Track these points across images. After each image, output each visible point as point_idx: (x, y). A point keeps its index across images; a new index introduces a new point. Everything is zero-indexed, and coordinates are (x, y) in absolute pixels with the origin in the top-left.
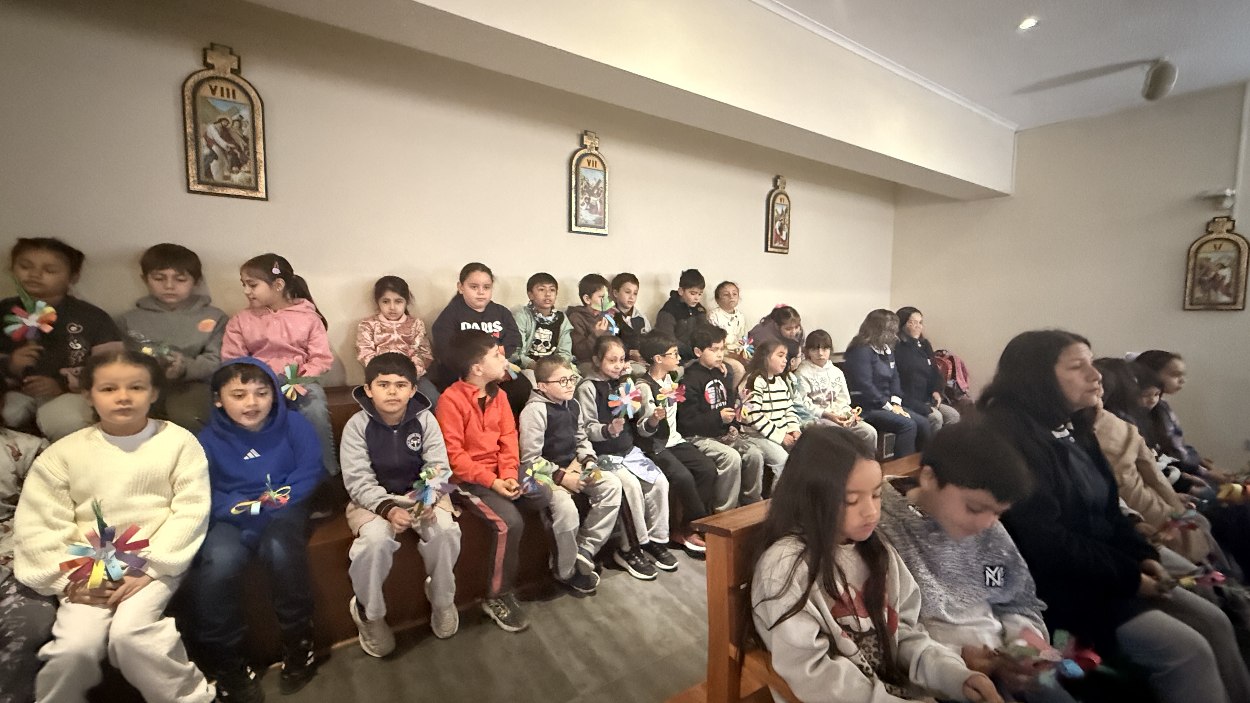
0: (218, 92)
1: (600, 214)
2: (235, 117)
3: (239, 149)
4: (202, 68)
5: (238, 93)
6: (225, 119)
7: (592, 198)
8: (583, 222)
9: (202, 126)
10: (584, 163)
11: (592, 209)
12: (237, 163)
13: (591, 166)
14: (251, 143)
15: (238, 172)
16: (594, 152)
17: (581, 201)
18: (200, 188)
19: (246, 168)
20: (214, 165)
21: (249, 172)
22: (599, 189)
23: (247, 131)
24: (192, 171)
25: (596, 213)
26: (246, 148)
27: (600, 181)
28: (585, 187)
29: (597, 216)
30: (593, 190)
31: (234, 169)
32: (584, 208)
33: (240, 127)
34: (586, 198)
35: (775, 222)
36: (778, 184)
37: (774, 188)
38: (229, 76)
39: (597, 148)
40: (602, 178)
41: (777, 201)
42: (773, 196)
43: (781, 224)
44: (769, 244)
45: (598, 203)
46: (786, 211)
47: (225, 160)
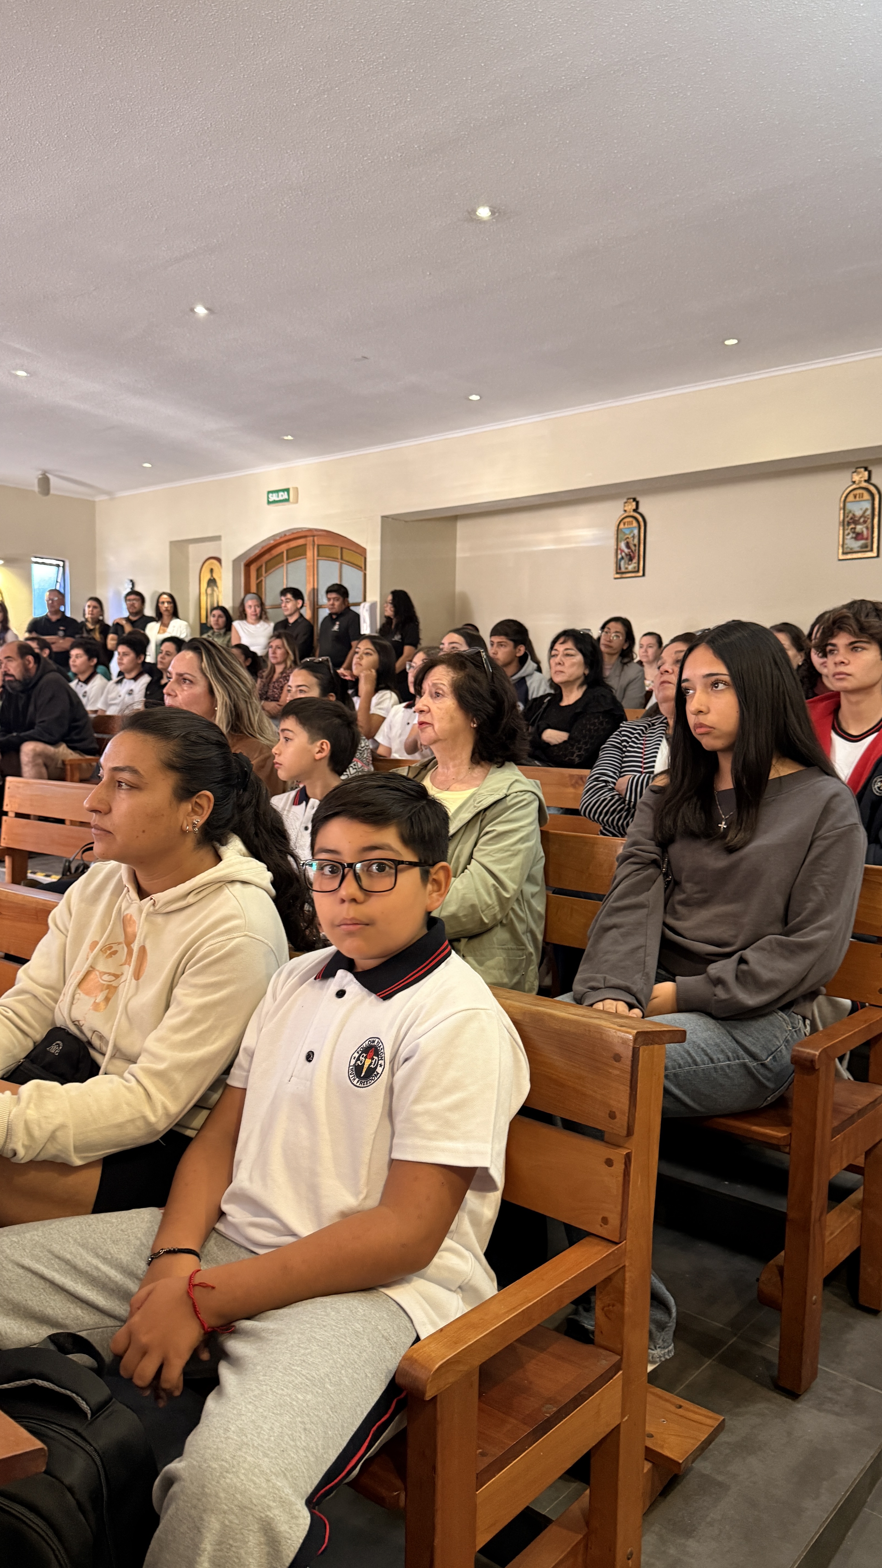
1: (867, 539)
2: (632, 535)
3: (632, 551)
6: (628, 537)
7: (858, 527)
8: (848, 550)
9: (619, 544)
11: (858, 536)
12: (631, 559)
13: (858, 499)
14: (637, 548)
15: (631, 564)
16: (863, 484)
17: (846, 532)
19: (635, 561)
20: (622, 563)
22: (865, 517)
23: (636, 541)
25: (862, 539)
26: (635, 550)
27: (867, 510)
28: (851, 518)
29: (862, 542)
31: (630, 562)
32: (849, 537)
33: (633, 540)
34: (852, 528)
38: (632, 513)
39: (866, 480)
40: (869, 506)
45: (865, 530)
47: (626, 559)
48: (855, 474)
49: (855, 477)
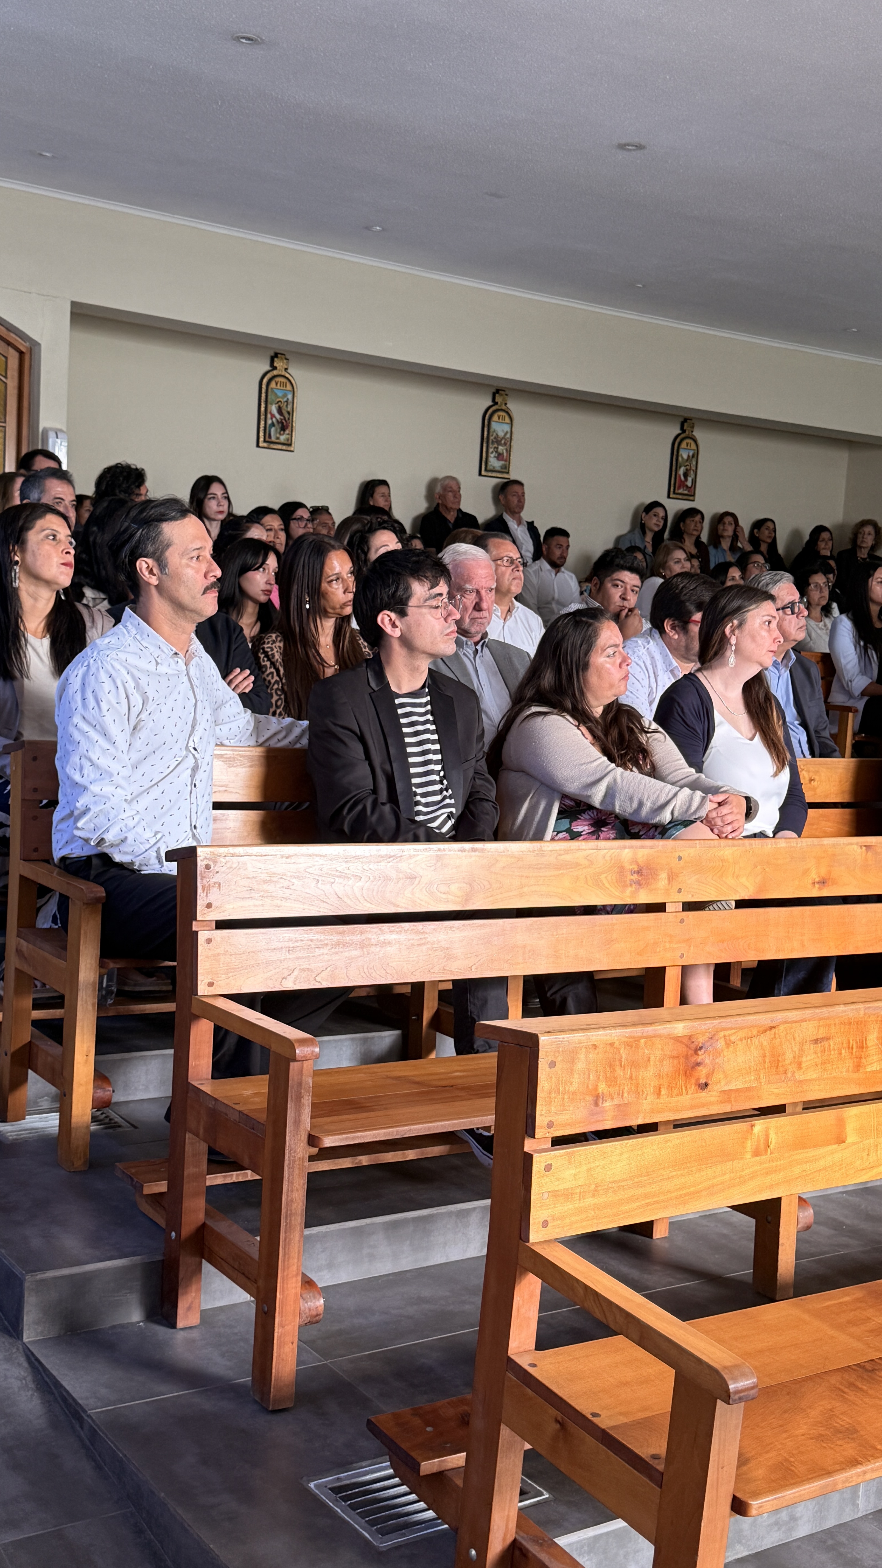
0: (279, 385)
1: (506, 461)
2: (285, 399)
3: (285, 419)
4: (270, 369)
5: (288, 385)
6: (280, 401)
7: (500, 448)
8: (491, 468)
9: (269, 406)
10: (495, 418)
11: (499, 456)
12: (283, 429)
13: (501, 420)
14: (291, 416)
15: (283, 434)
16: (504, 407)
17: (491, 450)
18: (265, 445)
19: (287, 432)
20: (273, 429)
21: (288, 434)
22: (506, 440)
23: (289, 409)
24: (261, 434)
25: (502, 460)
26: (289, 419)
27: (507, 433)
28: (495, 438)
29: (503, 462)
30: (501, 440)
31: (282, 432)
32: (492, 455)
33: (287, 406)
34: (495, 448)
35: (680, 467)
36: (685, 428)
37: (680, 432)
38: (283, 373)
39: (506, 404)
40: (509, 430)
41: (684, 445)
42: (678, 440)
43: (687, 470)
44: (672, 488)
45: (505, 451)
46: (693, 456)
47: (278, 427)
48: (497, 395)
49: (498, 399)
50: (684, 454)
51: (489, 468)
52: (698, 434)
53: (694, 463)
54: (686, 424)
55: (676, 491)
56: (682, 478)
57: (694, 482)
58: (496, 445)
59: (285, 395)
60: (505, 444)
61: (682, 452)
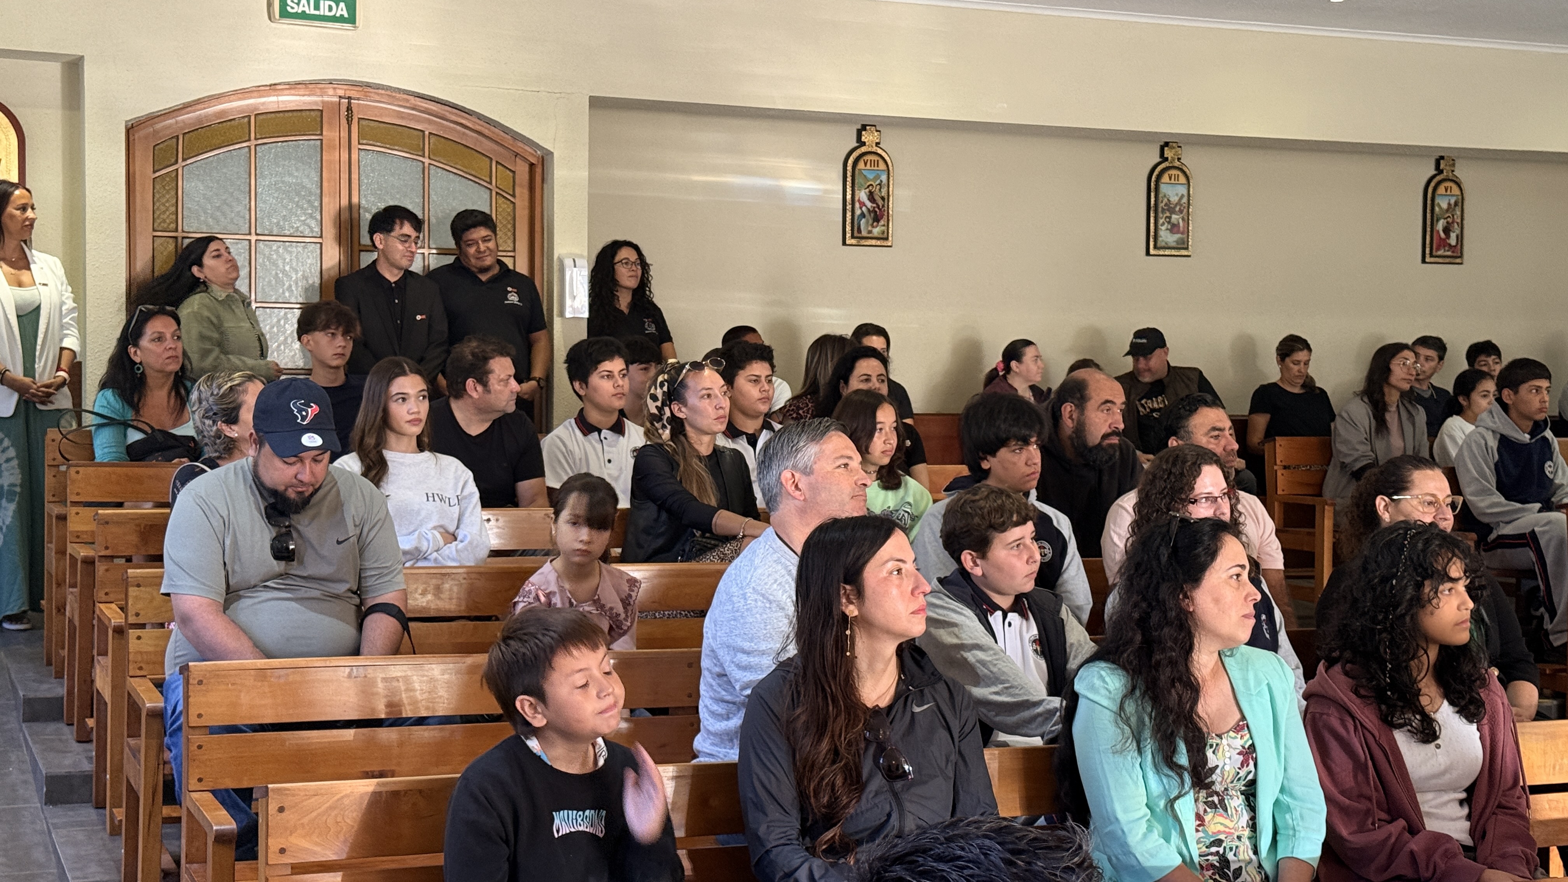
0: (869, 164)
1: (1182, 233)
2: (878, 182)
3: (879, 207)
4: (857, 145)
5: (881, 162)
6: (872, 185)
7: (1174, 216)
8: (1163, 244)
9: (857, 192)
10: (1165, 178)
11: (1174, 228)
12: (877, 219)
13: (1173, 181)
14: (886, 202)
15: (877, 226)
16: (1177, 164)
17: (1161, 221)
19: (882, 222)
20: (863, 221)
22: (1181, 206)
23: (884, 193)
25: (1178, 232)
27: (1183, 196)
28: (1166, 205)
29: (1179, 236)
30: (1175, 207)
31: (875, 224)
32: (1163, 228)
33: (880, 190)
34: (1167, 217)
35: (1438, 221)
36: (1442, 167)
37: (1434, 172)
38: (875, 149)
39: (1179, 159)
40: (1185, 192)
41: (1441, 190)
42: (1433, 184)
43: (1448, 222)
44: (1428, 251)
45: (1181, 221)
46: (1456, 204)
47: (870, 218)
48: (1166, 148)
49: (1168, 153)
50: (1443, 203)
51: (1159, 245)
52: (1461, 172)
53: (1459, 213)
54: (1442, 162)
55: (1434, 253)
56: (1442, 235)
57: (1460, 238)
58: (1168, 214)
59: (877, 177)
60: (1181, 211)
61: (1437, 200)
